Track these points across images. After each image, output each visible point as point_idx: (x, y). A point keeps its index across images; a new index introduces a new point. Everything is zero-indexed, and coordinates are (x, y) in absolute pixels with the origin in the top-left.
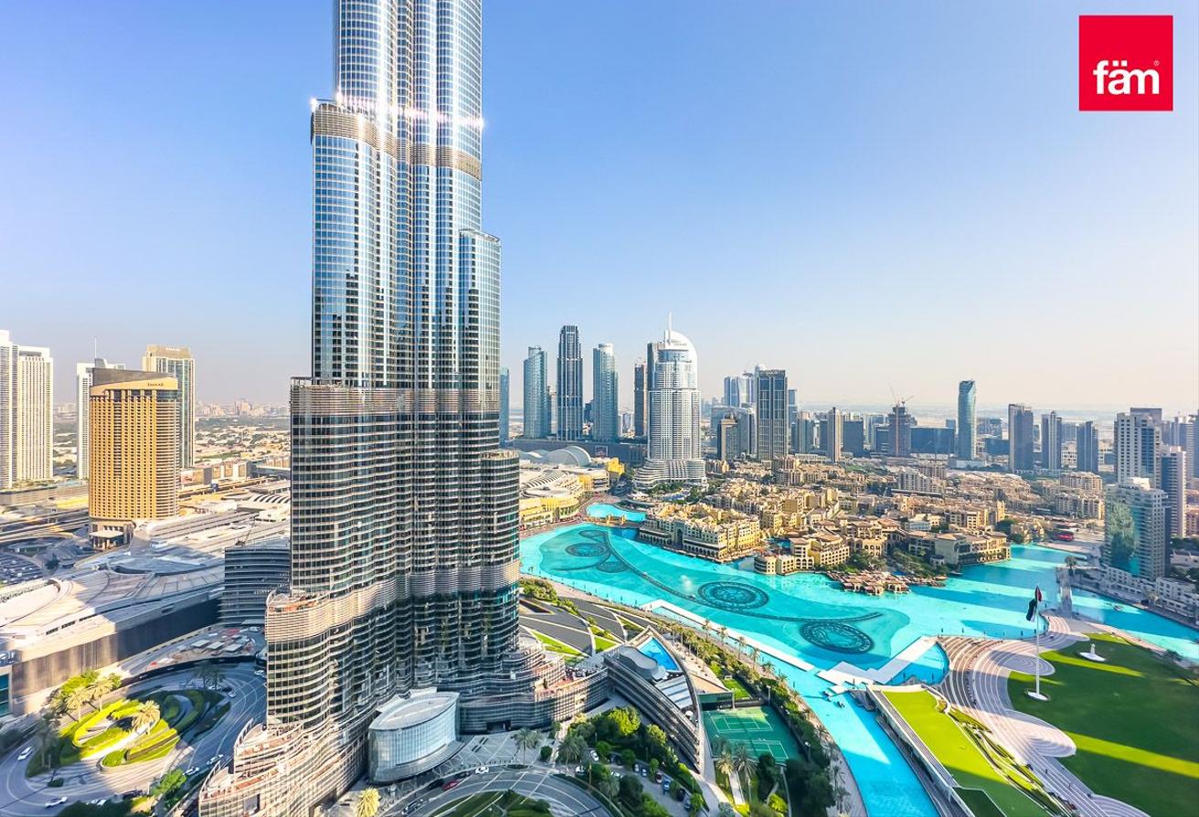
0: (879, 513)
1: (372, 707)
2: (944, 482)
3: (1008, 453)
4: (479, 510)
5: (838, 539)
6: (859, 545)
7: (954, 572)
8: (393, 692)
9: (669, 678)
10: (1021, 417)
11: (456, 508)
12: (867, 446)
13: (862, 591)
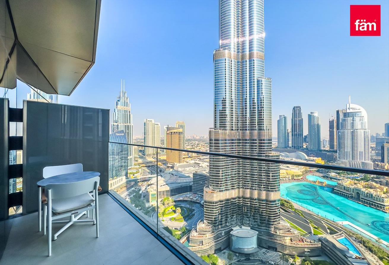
1: (231, 227)
4: (265, 172)
8: (237, 224)
9: (356, 258)
11: (257, 170)
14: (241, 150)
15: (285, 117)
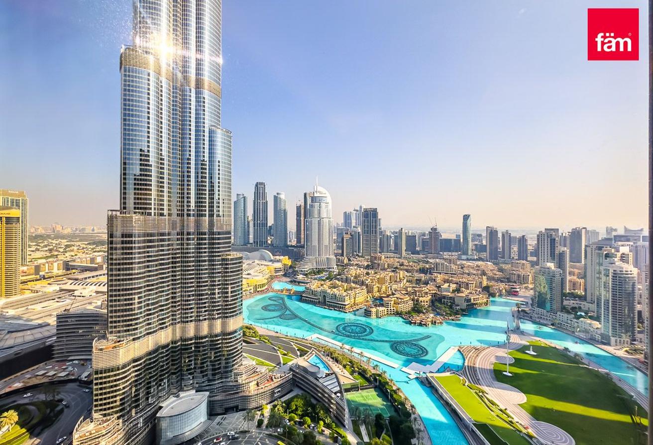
0: (426, 283)
2: (457, 266)
3: (486, 252)
5: (407, 298)
6: (417, 301)
7: (464, 313)
8: (169, 394)
9: (326, 376)
10: (492, 233)
12: (418, 249)
13: (420, 324)
14: (179, 253)
15: (244, 197)
